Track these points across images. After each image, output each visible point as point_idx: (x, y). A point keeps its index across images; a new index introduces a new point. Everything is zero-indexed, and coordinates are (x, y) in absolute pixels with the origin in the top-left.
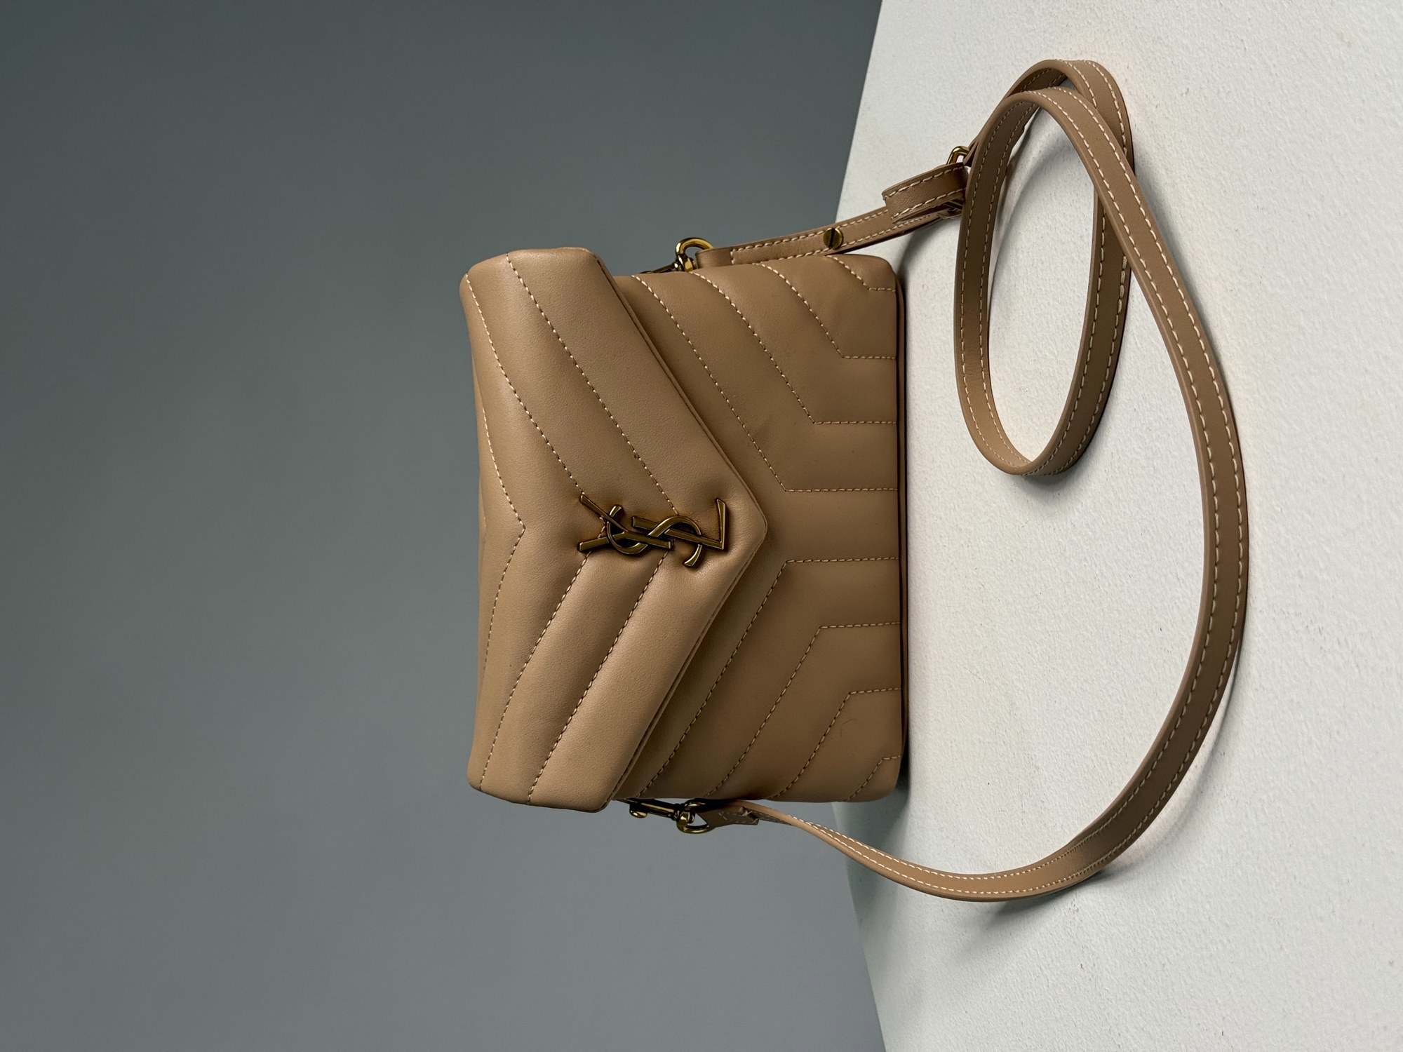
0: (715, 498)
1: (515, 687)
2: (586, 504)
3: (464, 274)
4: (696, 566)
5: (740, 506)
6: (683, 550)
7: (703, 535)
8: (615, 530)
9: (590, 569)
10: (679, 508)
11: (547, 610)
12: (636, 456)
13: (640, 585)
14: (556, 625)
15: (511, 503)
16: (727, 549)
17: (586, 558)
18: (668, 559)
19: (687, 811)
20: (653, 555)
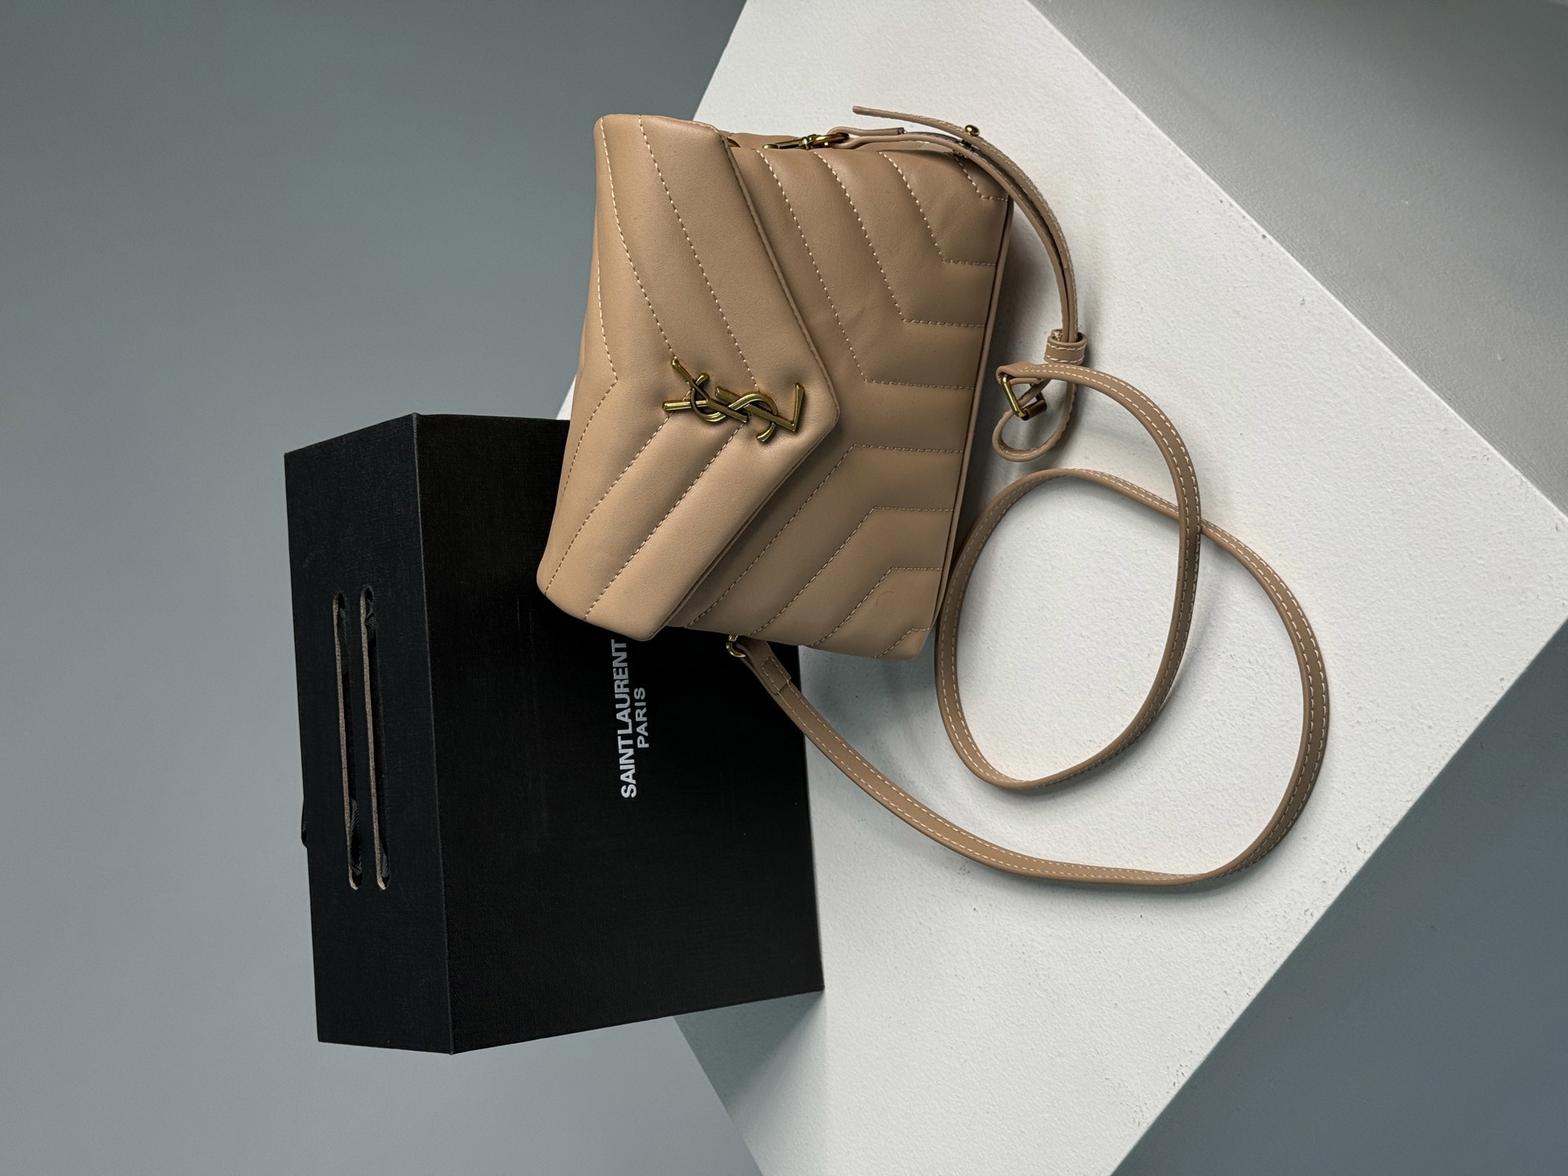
0: (796, 382)
1: (588, 518)
2: (680, 370)
3: (600, 117)
4: (768, 441)
5: (817, 395)
6: (758, 425)
7: (778, 415)
8: (697, 397)
9: (672, 429)
10: (760, 385)
11: (627, 457)
12: (730, 332)
13: (713, 450)
14: (633, 472)
15: (608, 353)
16: (797, 429)
17: (669, 417)
18: (743, 431)
19: (730, 642)
20: (729, 425)
